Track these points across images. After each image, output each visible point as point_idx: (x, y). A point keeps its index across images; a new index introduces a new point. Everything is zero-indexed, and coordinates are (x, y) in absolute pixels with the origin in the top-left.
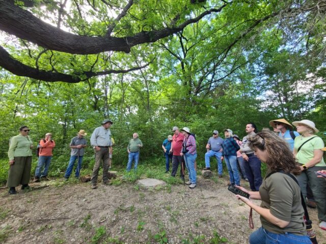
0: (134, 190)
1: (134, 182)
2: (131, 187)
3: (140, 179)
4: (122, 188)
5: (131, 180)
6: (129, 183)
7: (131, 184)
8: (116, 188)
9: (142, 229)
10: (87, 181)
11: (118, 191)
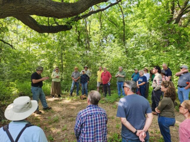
0: (113, 108)
1: (113, 103)
2: (111, 105)
3: (117, 101)
4: (105, 105)
5: (110, 102)
6: (110, 103)
7: (111, 104)
8: (102, 105)
9: (119, 128)
10: (84, 99)
11: (103, 107)
